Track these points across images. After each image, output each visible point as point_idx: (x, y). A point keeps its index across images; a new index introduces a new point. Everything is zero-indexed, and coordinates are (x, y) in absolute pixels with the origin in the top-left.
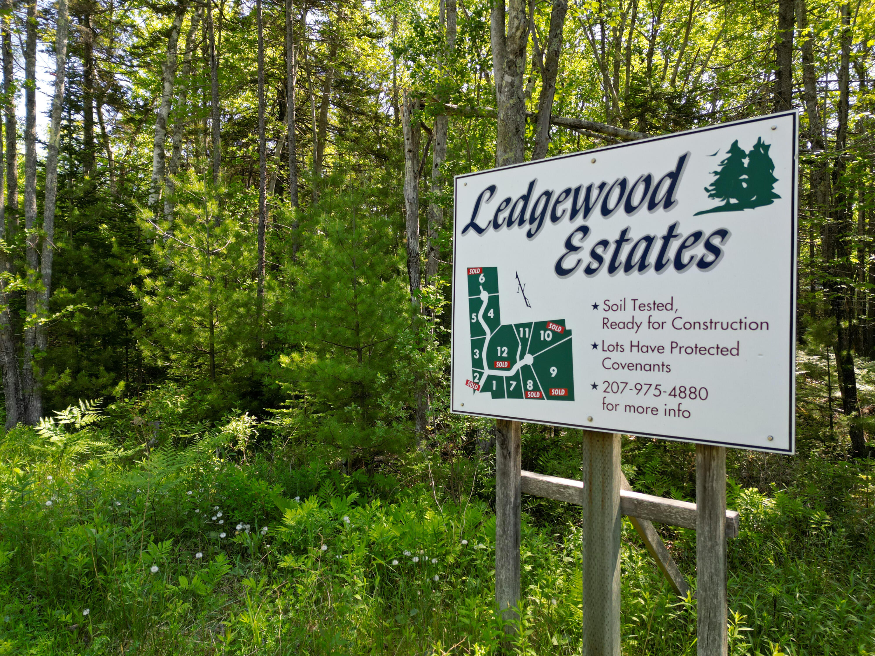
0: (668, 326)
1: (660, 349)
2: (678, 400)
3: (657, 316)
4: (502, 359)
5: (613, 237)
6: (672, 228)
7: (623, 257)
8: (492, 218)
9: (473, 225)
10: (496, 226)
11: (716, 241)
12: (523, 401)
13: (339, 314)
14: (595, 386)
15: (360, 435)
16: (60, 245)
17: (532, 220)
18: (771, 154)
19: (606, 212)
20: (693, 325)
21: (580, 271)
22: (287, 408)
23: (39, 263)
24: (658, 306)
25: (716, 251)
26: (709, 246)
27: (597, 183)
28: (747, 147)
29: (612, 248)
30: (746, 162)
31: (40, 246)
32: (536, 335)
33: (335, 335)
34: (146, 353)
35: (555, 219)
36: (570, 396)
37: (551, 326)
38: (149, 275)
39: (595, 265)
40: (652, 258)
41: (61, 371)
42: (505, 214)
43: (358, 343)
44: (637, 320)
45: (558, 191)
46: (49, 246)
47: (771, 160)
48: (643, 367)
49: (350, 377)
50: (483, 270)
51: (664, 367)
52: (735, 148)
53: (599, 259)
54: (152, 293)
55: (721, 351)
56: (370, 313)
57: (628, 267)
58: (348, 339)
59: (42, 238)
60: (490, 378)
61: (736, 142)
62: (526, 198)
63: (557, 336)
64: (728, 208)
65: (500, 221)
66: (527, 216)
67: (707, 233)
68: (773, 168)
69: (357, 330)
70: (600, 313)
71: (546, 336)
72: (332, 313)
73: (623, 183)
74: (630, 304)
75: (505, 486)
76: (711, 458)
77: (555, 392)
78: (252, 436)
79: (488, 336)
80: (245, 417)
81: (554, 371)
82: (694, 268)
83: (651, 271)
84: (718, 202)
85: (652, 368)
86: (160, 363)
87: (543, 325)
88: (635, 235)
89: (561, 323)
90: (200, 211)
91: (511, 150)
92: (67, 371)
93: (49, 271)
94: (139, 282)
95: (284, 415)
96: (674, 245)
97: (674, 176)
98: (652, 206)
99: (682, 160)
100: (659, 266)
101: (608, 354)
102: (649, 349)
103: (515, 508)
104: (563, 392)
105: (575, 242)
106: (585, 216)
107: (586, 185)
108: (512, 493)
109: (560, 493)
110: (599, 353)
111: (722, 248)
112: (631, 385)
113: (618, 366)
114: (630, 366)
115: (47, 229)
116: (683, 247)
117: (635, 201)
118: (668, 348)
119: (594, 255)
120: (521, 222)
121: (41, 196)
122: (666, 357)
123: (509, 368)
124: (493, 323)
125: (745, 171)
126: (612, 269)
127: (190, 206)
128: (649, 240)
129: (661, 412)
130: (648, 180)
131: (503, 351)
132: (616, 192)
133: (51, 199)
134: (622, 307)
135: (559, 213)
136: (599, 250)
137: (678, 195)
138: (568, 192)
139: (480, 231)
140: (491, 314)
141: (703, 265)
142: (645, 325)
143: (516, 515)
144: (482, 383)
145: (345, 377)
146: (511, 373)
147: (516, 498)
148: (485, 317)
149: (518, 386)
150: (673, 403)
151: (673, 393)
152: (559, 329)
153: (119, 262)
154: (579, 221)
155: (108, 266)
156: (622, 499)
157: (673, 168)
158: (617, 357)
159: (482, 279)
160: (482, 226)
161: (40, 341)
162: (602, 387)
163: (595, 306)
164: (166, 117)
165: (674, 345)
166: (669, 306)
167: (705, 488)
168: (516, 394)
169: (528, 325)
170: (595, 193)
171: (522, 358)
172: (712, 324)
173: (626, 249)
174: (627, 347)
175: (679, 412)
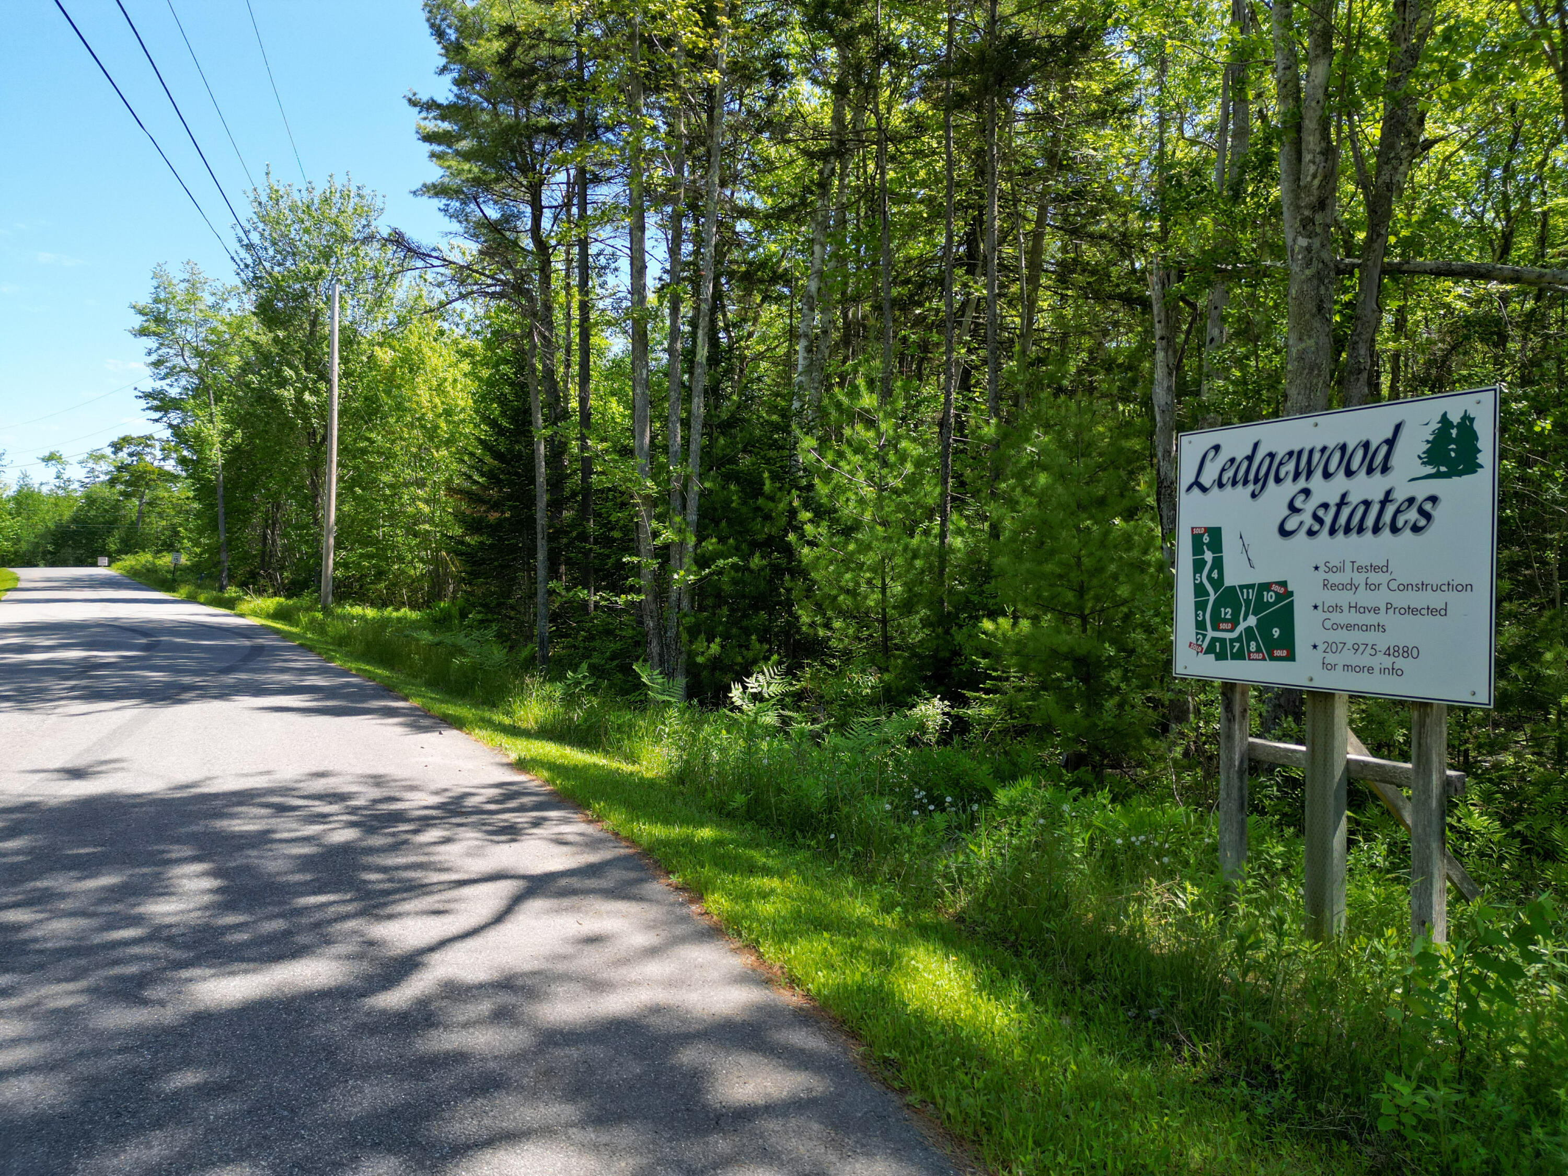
0: (1384, 588)
1: (1376, 610)
2: (1392, 659)
3: (1374, 578)
4: (1226, 621)
5: (1334, 500)
6: (1388, 493)
7: (1343, 520)
8: (1216, 476)
9: (1197, 484)
10: (1221, 485)
11: (1428, 507)
12: (1247, 662)
13: (1058, 571)
14: (1315, 647)
15: (1085, 723)
16: (707, 485)
17: (1256, 481)
18: (1476, 426)
19: (1327, 475)
20: (1406, 587)
21: (1302, 533)
22: (987, 692)
23: (684, 507)
24: (1374, 568)
25: (1428, 516)
26: (1421, 511)
27: (1319, 447)
28: (1455, 418)
29: (1333, 510)
30: (1454, 432)
31: (685, 486)
32: (1260, 596)
33: (1053, 597)
34: (805, 619)
35: (1278, 480)
36: (1291, 657)
37: (1274, 587)
38: (811, 521)
39: (1316, 527)
40: (1370, 522)
41: (710, 640)
42: (1229, 474)
43: (1082, 609)
44: (1356, 582)
45: (1281, 453)
46: (695, 487)
47: (1475, 433)
48: (1360, 628)
49: (1072, 650)
50: (1207, 530)
51: (1381, 628)
52: (1444, 419)
53: (1320, 521)
54: (812, 544)
55: (1431, 611)
56: (1099, 570)
57: (1347, 530)
58: (1069, 604)
59: (688, 478)
60: (1214, 640)
61: (1445, 414)
62: (1250, 459)
63: (1279, 597)
64: (1438, 475)
65: (1224, 480)
66: (1251, 476)
67: (1420, 498)
68: (1477, 439)
69: (1081, 591)
70: (1321, 575)
71: (1269, 597)
72: (1049, 567)
73: (1343, 448)
74: (1348, 566)
75: (1230, 749)
76: (1426, 714)
77: (1277, 653)
78: (944, 726)
79: (1212, 598)
80: (936, 701)
81: (1276, 632)
82: (1407, 532)
83: (1368, 534)
84: (1430, 470)
85: (1368, 628)
86: (821, 632)
87: (1266, 587)
88: (1354, 499)
89: (1284, 584)
90: (871, 434)
91: (1310, 337)
92: (718, 640)
93: (695, 518)
94: (798, 529)
95: (982, 702)
96: (1390, 510)
97: (1391, 443)
98: (1370, 471)
99: (1398, 428)
100: (1376, 529)
101: (1328, 615)
102: (1366, 610)
103: (1241, 773)
104: (1284, 653)
105: (1298, 504)
106: (1307, 479)
107: (1308, 448)
108: (1237, 756)
109: (1288, 757)
110: (1320, 615)
111: (1433, 513)
112: (1349, 645)
113: (1336, 626)
114: (1348, 627)
115: (692, 468)
116: (1398, 511)
117: (1355, 465)
118: (1383, 609)
119: (1316, 517)
120: (1246, 482)
121: (686, 424)
122: (1382, 618)
123: (1232, 630)
124: (1217, 583)
125: (1453, 441)
126: (1332, 532)
127: (859, 427)
128: (1367, 504)
129: (1377, 671)
130: (1366, 445)
131: (1227, 613)
132: (1337, 456)
133: (697, 426)
134: (1340, 569)
135: (1282, 475)
136: (1321, 513)
137: (1394, 461)
138: (1291, 454)
139: (1204, 489)
140: (1215, 575)
141: (1416, 529)
142: (1363, 586)
143: (1241, 779)
144: (1205, 645)
145: (1064, 649)
146: (1235, 635)
147: (1241, 762)
148: (1209, 577)
149: (1241, 647)
150: (1387, 662)
151: (1387, 653)
152: (1282, 590)
153: (771, 505)
154: (1302, 483)
155: (758, 509)
156: (1349, 762)
157: (1389, 435)
158: (1336, 617)
159: (1206, 539)
160: (1207, 485)
161: (685, 604)
162: (1321, 647)
163: (1316, 568)
164: (815, 294)
165: (1388, 607)
166: (1384, 568)
167: (1420, 744)
168: (1239, 656)
169: (1251, 586)
170: (1316, 456)
171: (1245, 619)
172: (1423, 586)
173: (1346, 512)
174: (1346, 608)
175: (1394, 671)
